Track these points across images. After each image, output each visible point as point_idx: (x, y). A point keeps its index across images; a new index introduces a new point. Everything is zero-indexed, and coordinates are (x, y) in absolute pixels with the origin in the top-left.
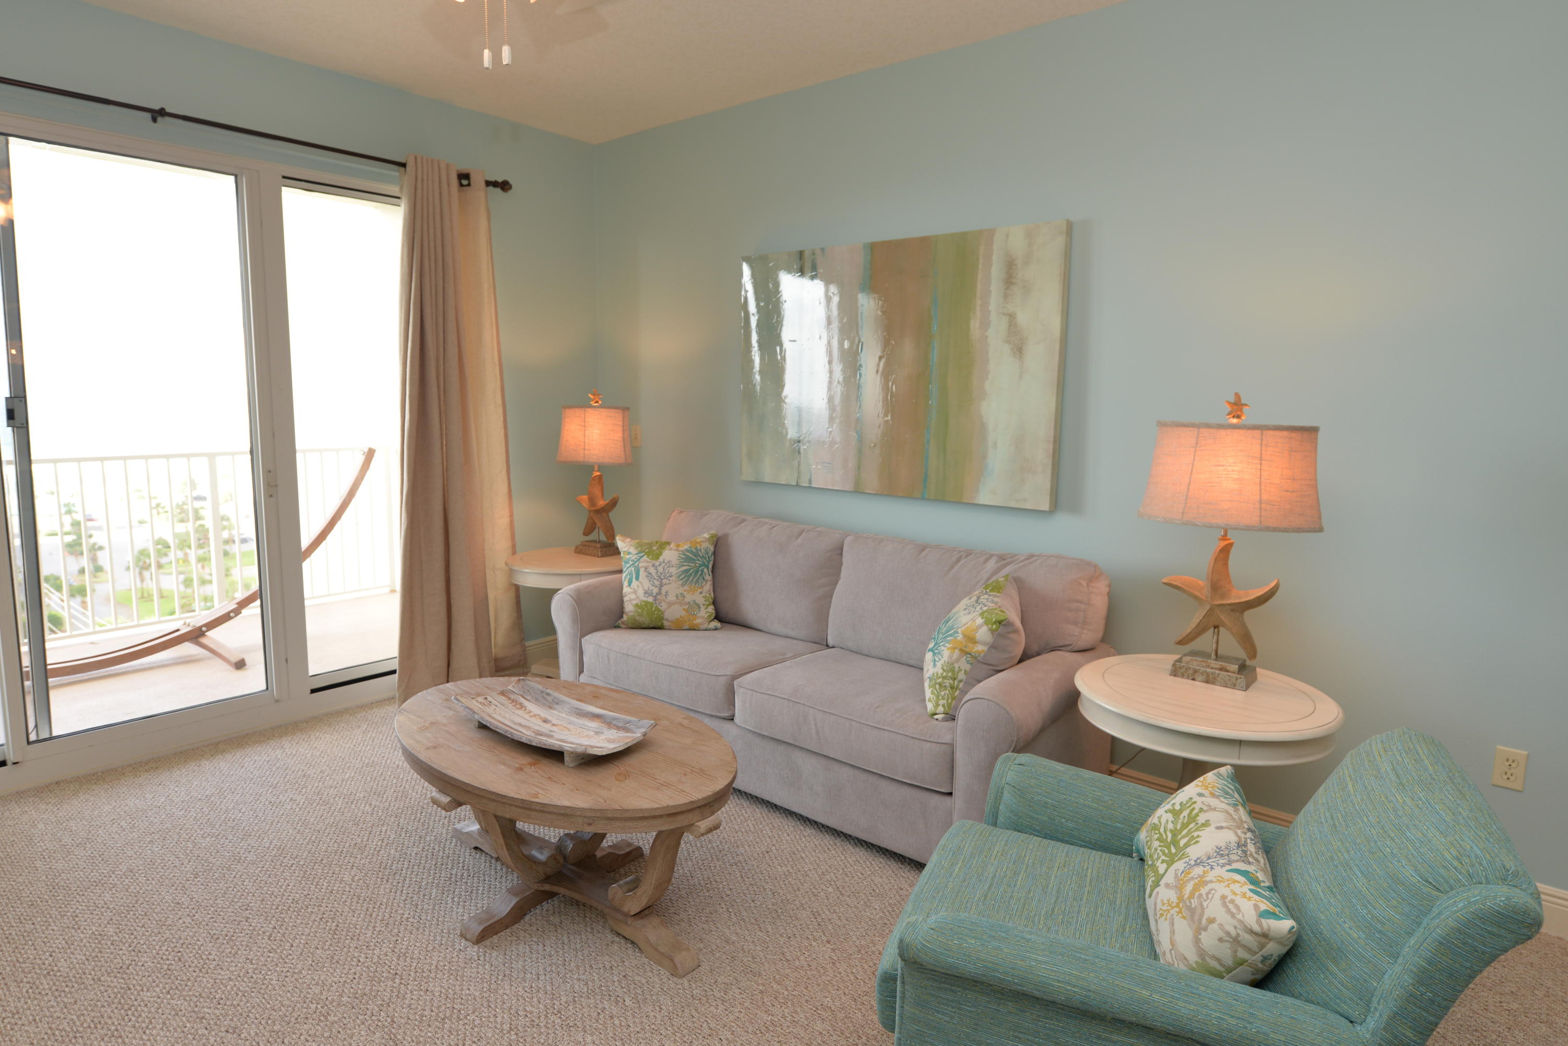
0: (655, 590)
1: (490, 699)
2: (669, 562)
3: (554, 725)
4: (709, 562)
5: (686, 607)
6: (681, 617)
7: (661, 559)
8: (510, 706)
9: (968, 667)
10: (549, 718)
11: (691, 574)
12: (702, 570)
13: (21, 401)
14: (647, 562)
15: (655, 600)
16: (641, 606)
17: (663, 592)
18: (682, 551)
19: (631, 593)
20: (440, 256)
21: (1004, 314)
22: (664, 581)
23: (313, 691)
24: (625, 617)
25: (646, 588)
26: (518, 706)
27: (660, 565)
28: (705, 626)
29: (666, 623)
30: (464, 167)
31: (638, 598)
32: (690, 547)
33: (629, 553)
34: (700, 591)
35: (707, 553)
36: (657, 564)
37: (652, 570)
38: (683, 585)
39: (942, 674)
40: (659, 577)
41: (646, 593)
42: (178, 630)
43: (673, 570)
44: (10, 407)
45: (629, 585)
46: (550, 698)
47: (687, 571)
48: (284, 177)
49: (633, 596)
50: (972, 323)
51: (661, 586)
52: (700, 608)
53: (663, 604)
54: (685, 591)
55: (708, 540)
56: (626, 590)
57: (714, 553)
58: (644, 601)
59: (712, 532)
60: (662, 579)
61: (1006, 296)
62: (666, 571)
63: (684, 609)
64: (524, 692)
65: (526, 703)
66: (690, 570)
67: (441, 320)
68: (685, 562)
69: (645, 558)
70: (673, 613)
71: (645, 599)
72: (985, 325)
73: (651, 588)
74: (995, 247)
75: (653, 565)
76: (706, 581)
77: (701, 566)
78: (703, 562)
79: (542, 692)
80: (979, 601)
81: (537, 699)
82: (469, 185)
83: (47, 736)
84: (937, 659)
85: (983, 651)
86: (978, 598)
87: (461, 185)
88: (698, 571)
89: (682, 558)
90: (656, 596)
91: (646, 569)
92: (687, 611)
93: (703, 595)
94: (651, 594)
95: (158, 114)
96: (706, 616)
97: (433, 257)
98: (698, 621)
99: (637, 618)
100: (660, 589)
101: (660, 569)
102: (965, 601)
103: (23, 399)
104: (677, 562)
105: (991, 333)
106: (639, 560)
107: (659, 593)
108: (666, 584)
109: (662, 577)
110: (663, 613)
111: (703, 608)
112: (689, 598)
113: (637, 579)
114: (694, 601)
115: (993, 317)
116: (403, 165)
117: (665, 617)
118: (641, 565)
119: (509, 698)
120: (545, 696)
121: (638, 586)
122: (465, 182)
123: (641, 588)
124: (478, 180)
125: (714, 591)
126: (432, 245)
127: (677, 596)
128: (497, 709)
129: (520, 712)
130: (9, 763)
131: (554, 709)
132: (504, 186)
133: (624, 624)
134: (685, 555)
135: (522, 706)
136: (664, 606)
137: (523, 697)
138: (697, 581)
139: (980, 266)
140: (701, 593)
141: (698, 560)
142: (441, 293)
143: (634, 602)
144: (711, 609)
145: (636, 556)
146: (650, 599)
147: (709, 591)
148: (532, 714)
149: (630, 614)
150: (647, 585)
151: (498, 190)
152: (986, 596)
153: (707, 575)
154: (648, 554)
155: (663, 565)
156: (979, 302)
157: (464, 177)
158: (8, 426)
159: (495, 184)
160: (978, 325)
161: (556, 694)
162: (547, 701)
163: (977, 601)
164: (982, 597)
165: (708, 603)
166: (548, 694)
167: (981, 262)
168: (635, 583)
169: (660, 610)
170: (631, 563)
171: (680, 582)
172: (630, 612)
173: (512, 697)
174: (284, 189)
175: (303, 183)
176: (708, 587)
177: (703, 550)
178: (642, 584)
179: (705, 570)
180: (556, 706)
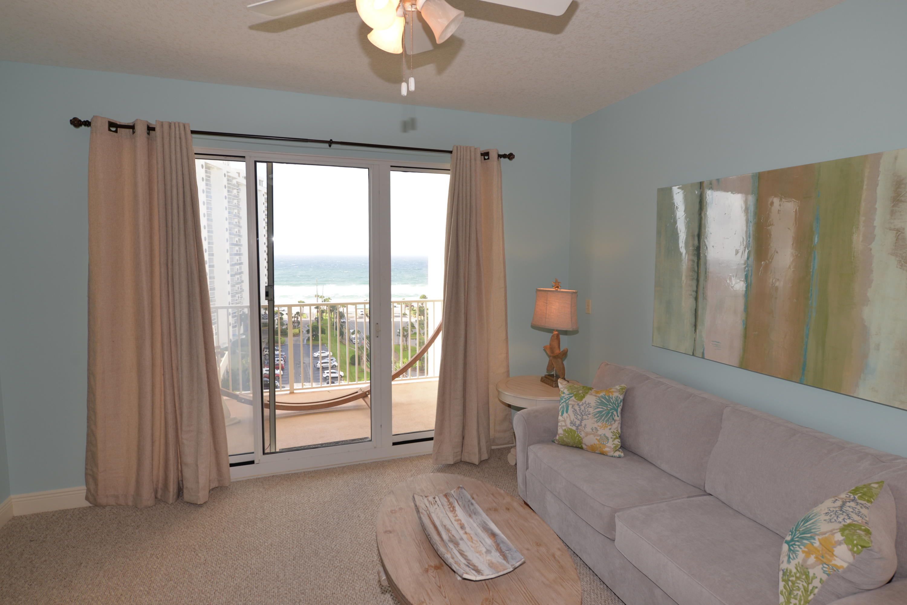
0: (578, 423)
1: (437, 499)
2: (589, 404)
3: (466, 533)
4: (618, 406)
5: (598, 438)
6: (594, 444)
7: (584, 401)
8: (447, 507)
9: (825, 577)
10: (466, 525)
11: (603, 415)
12: (612, 413)
13: (271, 288)
14: (574, 401)
15: (577, 429)
16: (568, 431)
17: (583, 424)
18: (599, 397)
19: (562, 421)
20: (469, 202)
21: (890, 229)
22: (584, 416)
23: (394, 444)
24: (557, 437)
25: (572, 420)
26: (451, 509)
27: (582, 405)
28: (612, 454)
29: (584, 446)
30: (484, 149)
31: (566, 425)
32: (605, 395)
33: (564, 393)
34: (609, 427)
35: (617, 400)
36: (581, 404)
37: (577, 408)
38: (597, 422)
39: (795, 574)
40: (581, 413)
41: (571, 423)
42: (357, 392)
43: (591, 410)
44: (267, 291)
45: (562, 415)
46: (472, 508)
47: (600, 412)
48: (391, 166)
49: (563, 424)
50: (855, 237)
51: (582, 420)
52: (608, 440)
53: (582, 433)
54: (599, 426)
55: (619, 391)
56: (560, 418)
57: (624, 400)
58: (570, 429)
59: (623, 385)
60: (583, 415)
61: (892, 213)
62: (586, 410)
63: (596, 439)
64: (459, 498)
65: (457, 508)
66: (603, 411)
67: (468, 239)
68: (600, 405)
69: (573, 398)
70: (589, 440)
71: (571, 427)
72: (870, 238)
73: (575, 420)
74: (881, 169)
75: (578, 404)
76: (615, 421)
77: (611, 409)
78: (613, 407)
79: (469, 501)
80: (844, 509)
81: (464, 506)
82: (488, 159)
83: (274, 451)
84: (791, 556)
85: (842, 567)
86: (844, 503)
87: (485, 159)
88: (609, 413)
89: (598, 402)
90: (577, 427)
91: (573, 406)
92: (599, 441)
93: (612, 430)
94: (574, 425)
95: (331, 143)
96: (612, 447)
97: (464, 203)
98: (607, 449)
99: (565, 439)
100: (581, 422)
101: (582, 408)
102: (828, 504)
103: (272, 287)
104: (594, 405)
105: (875, 246)
106: (569, 399)
107: (580, 425)
108: (585, 419)
109: (583, 414)
110: (582, 439)
111: (611, 440)
112: (601, 432)
113: (567, 412)
114: (605, 434)
115: (878, 231)
116: (451, 152)
117: (583, 442)
118: (570, 402)
119: (449, 501)
120: (470, 505)
121: (567, 417)
122: (486, 157)
123: (568, 419)
124: (493, 156)
125: (621, 427)
126: (464, 196)
127: (592, 429)
128: (438, 508)
129: (451, 515)
130: (255, 462)
131: (472, 518)
132: (510, 156)
133: (557, 440)
134: (601, 400)
135: (453, 510)
136: (582, 435)
137: (457, 502)
138: (608, 421)
139: (865, 187)
140: (610, 429)
141: (610, 405)
142: (468, 223)
143: (564, 428)
144: (617, 442)
145: (567, 396)
146: (574, 428)
147: (617, 428)
148: (457, 518)
149: (561, 435)
150: (573, 417)
151: (507, 160)
152: (852, 504)
153: (616, 416)
154: (575, 396)
155: (584, 405)
156: (862, 219)
157: (486, 155)
158: (266, 300)
159: (504, 156)
160: (861, 239)
161: (477, 506)
162: (470, 509)
163: (841, 507)
164: (848, 504)
165: (615, 437)
166: (472, 504)
167: (865, 183)
168: (565, 414)
169: (580, 437)
170: (564, 400)
171: (596, 419)
172: (561, 434)
173: (451, 500)
174: (391, 172)
175: (402, 168)
176: (616, 426)
177: (614, 398)
178: (569, 416)
179: (615, 413)
180: (473, 516)
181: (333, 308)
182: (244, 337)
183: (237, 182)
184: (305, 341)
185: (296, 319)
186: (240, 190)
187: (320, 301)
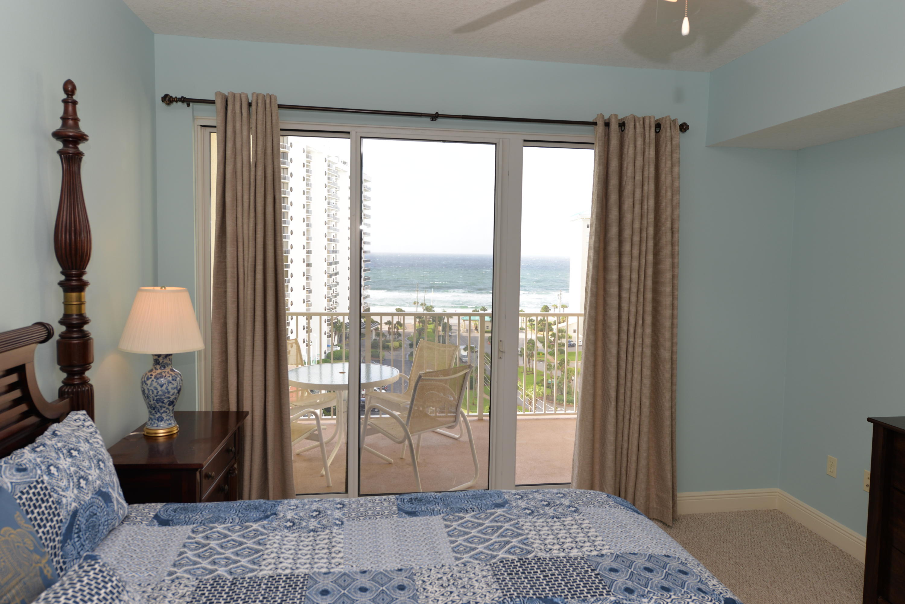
181: (438, 318)
182: (339, 348)
183: (336, 168)
184: (407, 357)
185: (396, 330)
186: (339, 177)
187: (421, 310)
